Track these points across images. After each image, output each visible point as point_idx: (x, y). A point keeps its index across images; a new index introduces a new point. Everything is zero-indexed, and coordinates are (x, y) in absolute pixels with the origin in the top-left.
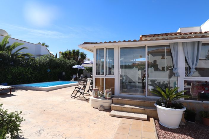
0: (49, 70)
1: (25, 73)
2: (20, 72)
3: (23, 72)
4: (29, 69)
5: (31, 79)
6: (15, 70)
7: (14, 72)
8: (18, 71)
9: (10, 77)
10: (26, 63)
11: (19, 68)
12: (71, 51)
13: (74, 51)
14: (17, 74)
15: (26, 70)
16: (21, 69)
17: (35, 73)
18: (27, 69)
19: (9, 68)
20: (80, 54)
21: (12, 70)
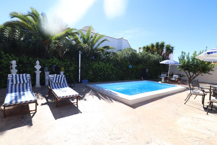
0: (130, 66)
1: (106, 69)
2: (101, 68)
3: (104, 68)
4: (110, 65)
5: (111, 76)
6: (96, 65)
7: (94, 67)
8: (99, 67)
9: (91, 73)
10: (107, 57)
11: (100, 63)
12: (155, 44)
13: (157, 44)
14: (98, 70)
15: (107, 66)
16: (102, 64)
17: (116, 69)
18: (108, 64)
19: (90, 63)
20: (165, 47)
21: (93, 66)
